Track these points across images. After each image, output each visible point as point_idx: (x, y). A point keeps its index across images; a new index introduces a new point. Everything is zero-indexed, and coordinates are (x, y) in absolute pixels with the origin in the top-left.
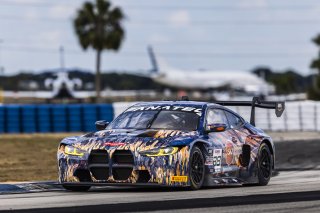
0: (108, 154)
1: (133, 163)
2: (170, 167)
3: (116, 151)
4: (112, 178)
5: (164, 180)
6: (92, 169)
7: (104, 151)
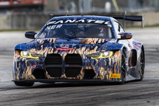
0: (61, 57)
1: (81, 64)
2: (109, 67)
3: (68, 55)
4: (64, 76)
5: (105, 77)
6: (48, 69)
7: (58, 55)
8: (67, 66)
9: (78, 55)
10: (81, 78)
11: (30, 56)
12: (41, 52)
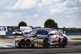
1: (30, 42)
2: (38, 43)
3: (27, 39)
4: (26, 46)
5: (37, 46)
7: (24, 39)
8: (26, 43)
9: (29, 40)
10: (31, 46)
11: (18, 40)
12: (20, 39)
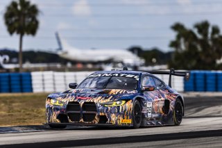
0: (79, 105)
1: (96, 111)
2: (120, 114)
3: (85, 103)
4: (82, 120)
6: (69, 114)
7: (77, 103)
8: (84, 112)
9: (93, 103)
10: (97, 123)
11: (57, 104)
12: (64, 100)
